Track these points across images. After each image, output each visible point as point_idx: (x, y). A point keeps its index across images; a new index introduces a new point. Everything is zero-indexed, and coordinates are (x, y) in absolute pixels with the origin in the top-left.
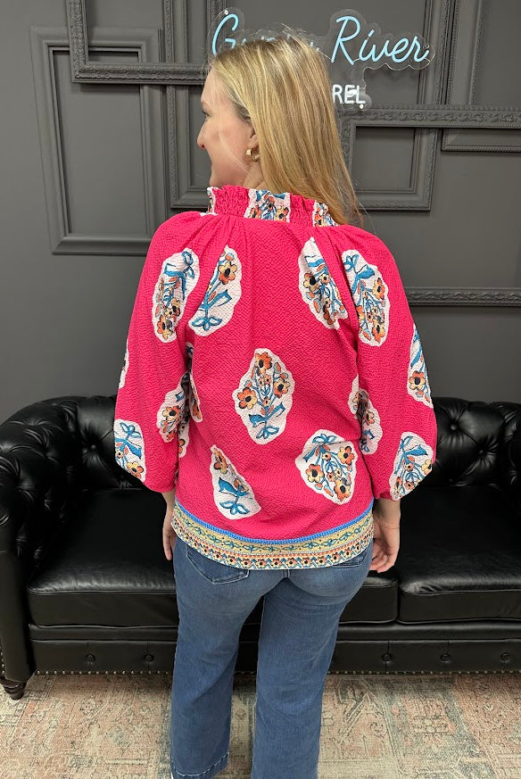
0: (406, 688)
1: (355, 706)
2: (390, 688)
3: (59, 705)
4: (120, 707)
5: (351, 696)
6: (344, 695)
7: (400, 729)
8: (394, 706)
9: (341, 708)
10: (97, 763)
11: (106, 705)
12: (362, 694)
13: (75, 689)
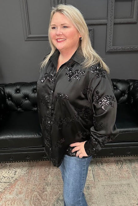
0: (135, 161)
1: (121, 166)
2: (131, 161)
3: (38, 170)
4: (56, 170)
5: (120, 164)
6: (118, 164)
7: (134, 172)
8: (132, 166)
9: (117, 167)
10: (52, 184)
11: (51, 169)
12: (123, 163)
13: (42, 165)
